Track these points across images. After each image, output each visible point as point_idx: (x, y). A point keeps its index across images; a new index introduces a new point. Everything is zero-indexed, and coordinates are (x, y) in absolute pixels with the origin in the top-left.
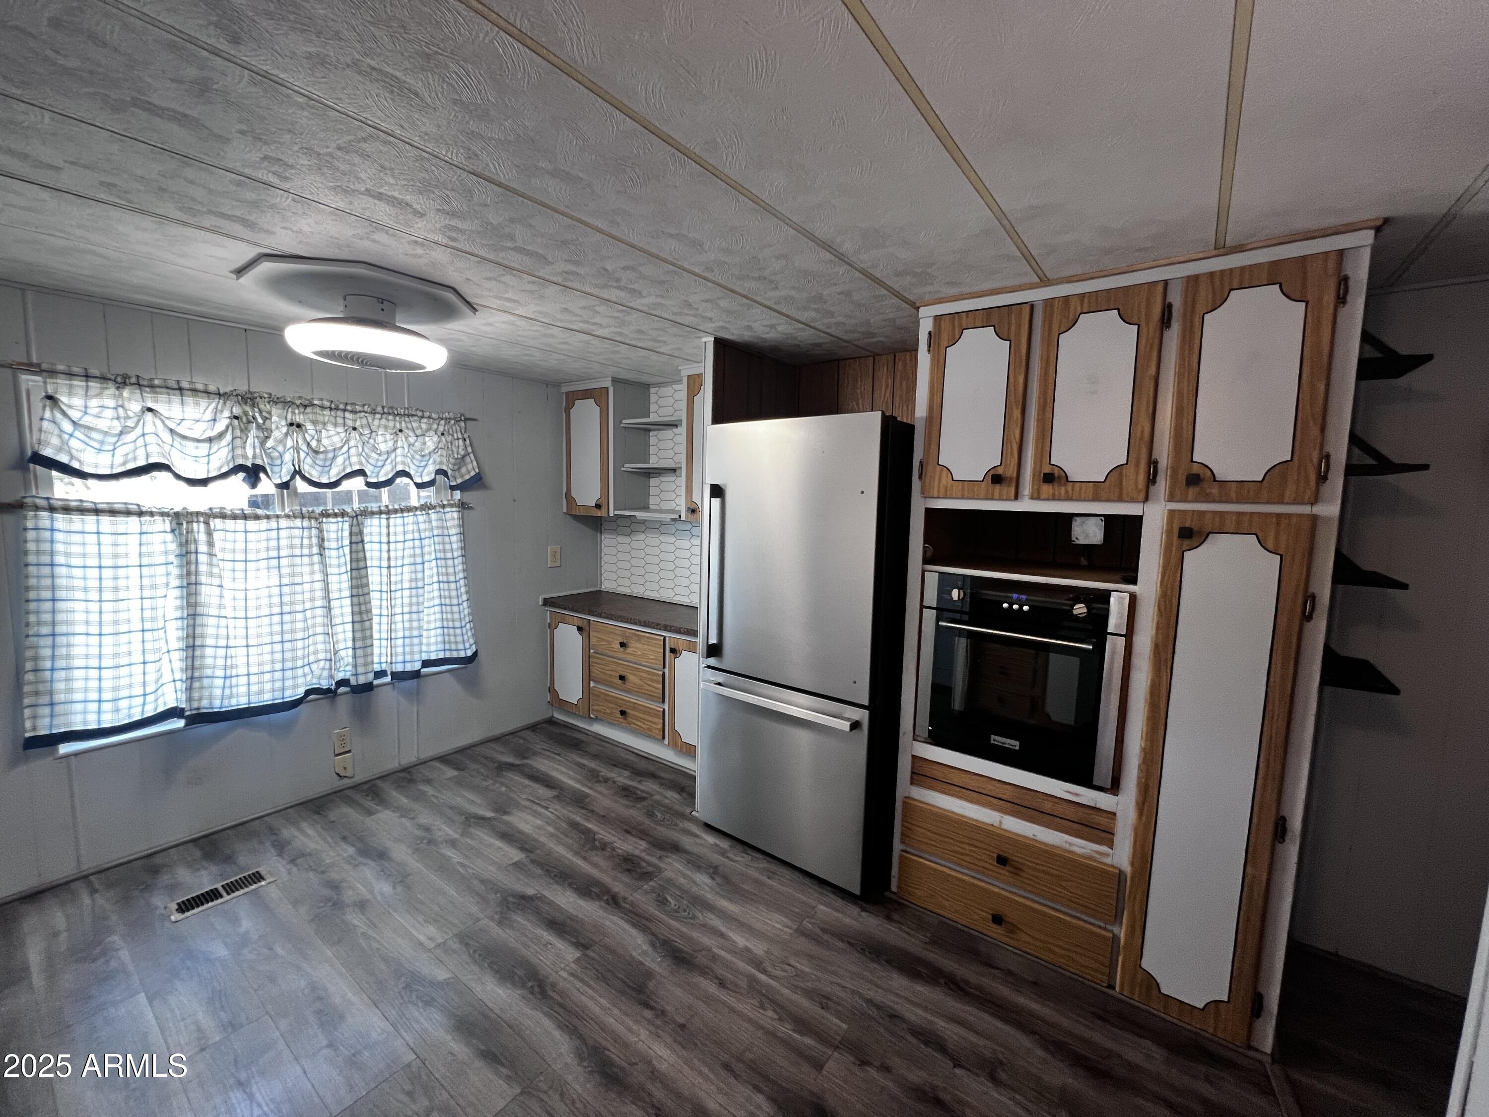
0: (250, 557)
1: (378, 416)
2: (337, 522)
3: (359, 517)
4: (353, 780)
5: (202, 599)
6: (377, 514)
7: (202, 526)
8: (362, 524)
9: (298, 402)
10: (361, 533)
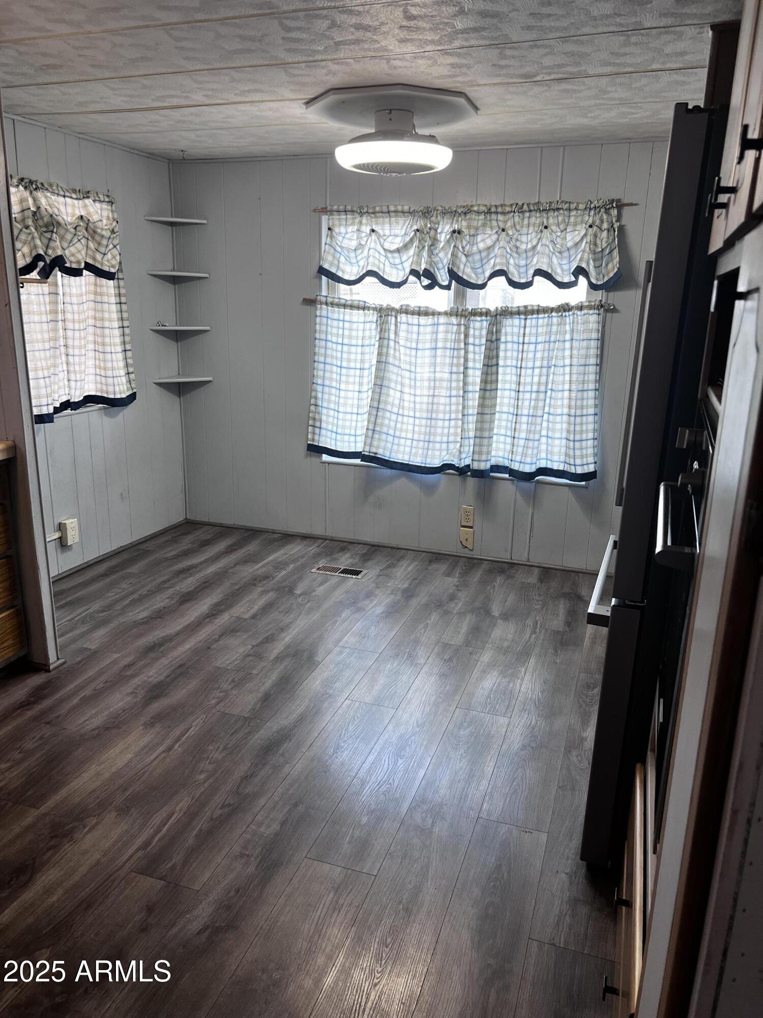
0: (420, 346)
1: (527, 214)
2: (482, 321)
3: (498, 316)
4: (471, 553)
5: (387, 375)
6: (515, 314)
7: (393, 319)
8: (500, 323)
9: (460, 211)
10: (498, 332)
